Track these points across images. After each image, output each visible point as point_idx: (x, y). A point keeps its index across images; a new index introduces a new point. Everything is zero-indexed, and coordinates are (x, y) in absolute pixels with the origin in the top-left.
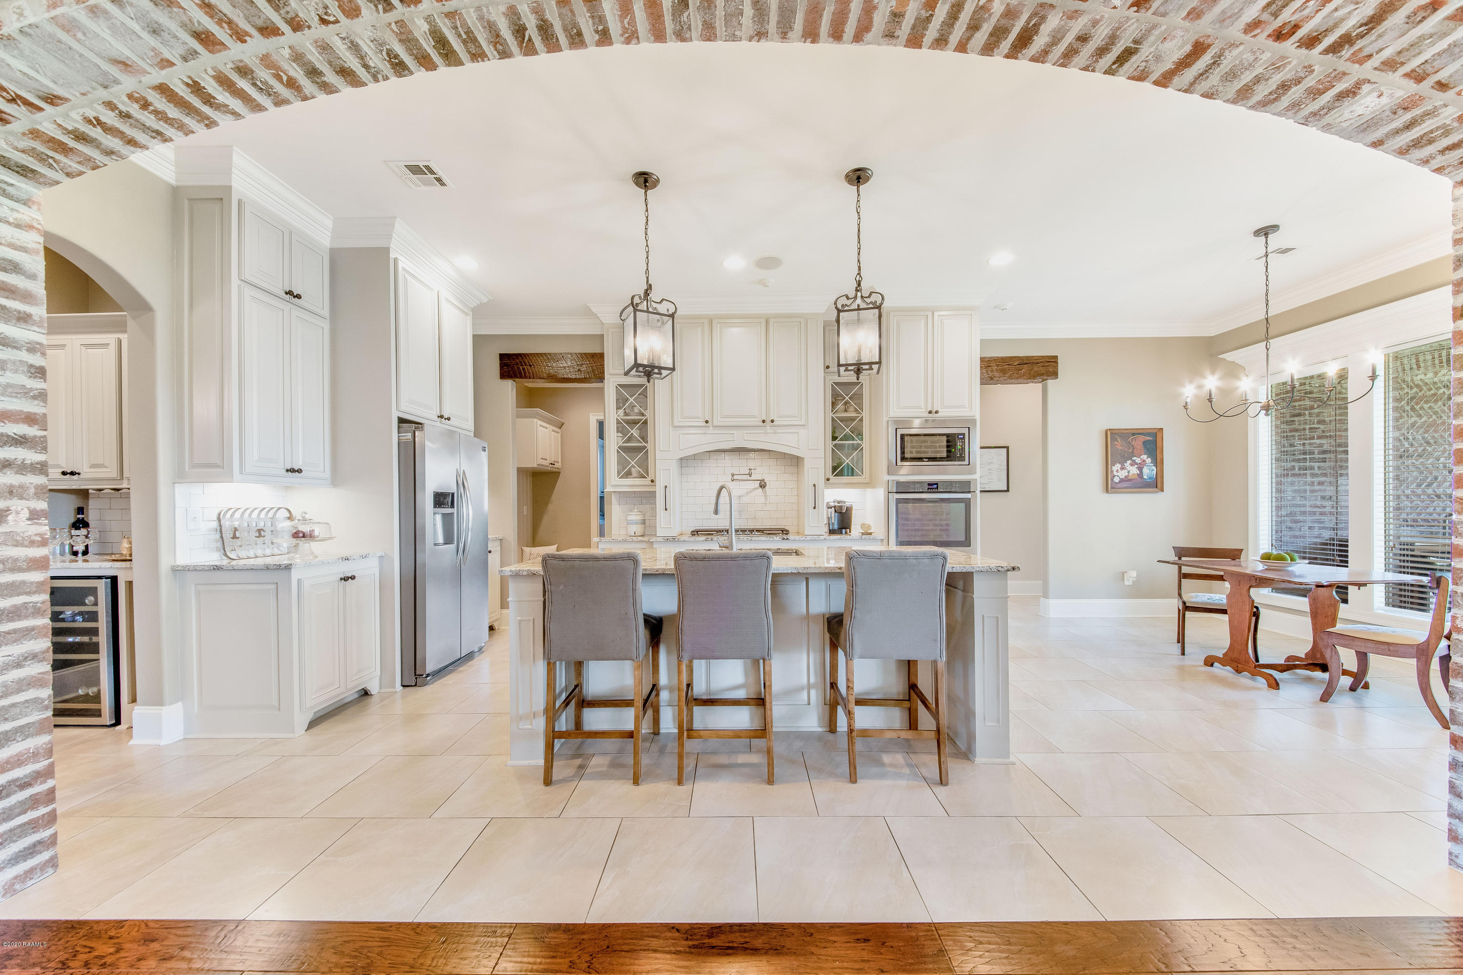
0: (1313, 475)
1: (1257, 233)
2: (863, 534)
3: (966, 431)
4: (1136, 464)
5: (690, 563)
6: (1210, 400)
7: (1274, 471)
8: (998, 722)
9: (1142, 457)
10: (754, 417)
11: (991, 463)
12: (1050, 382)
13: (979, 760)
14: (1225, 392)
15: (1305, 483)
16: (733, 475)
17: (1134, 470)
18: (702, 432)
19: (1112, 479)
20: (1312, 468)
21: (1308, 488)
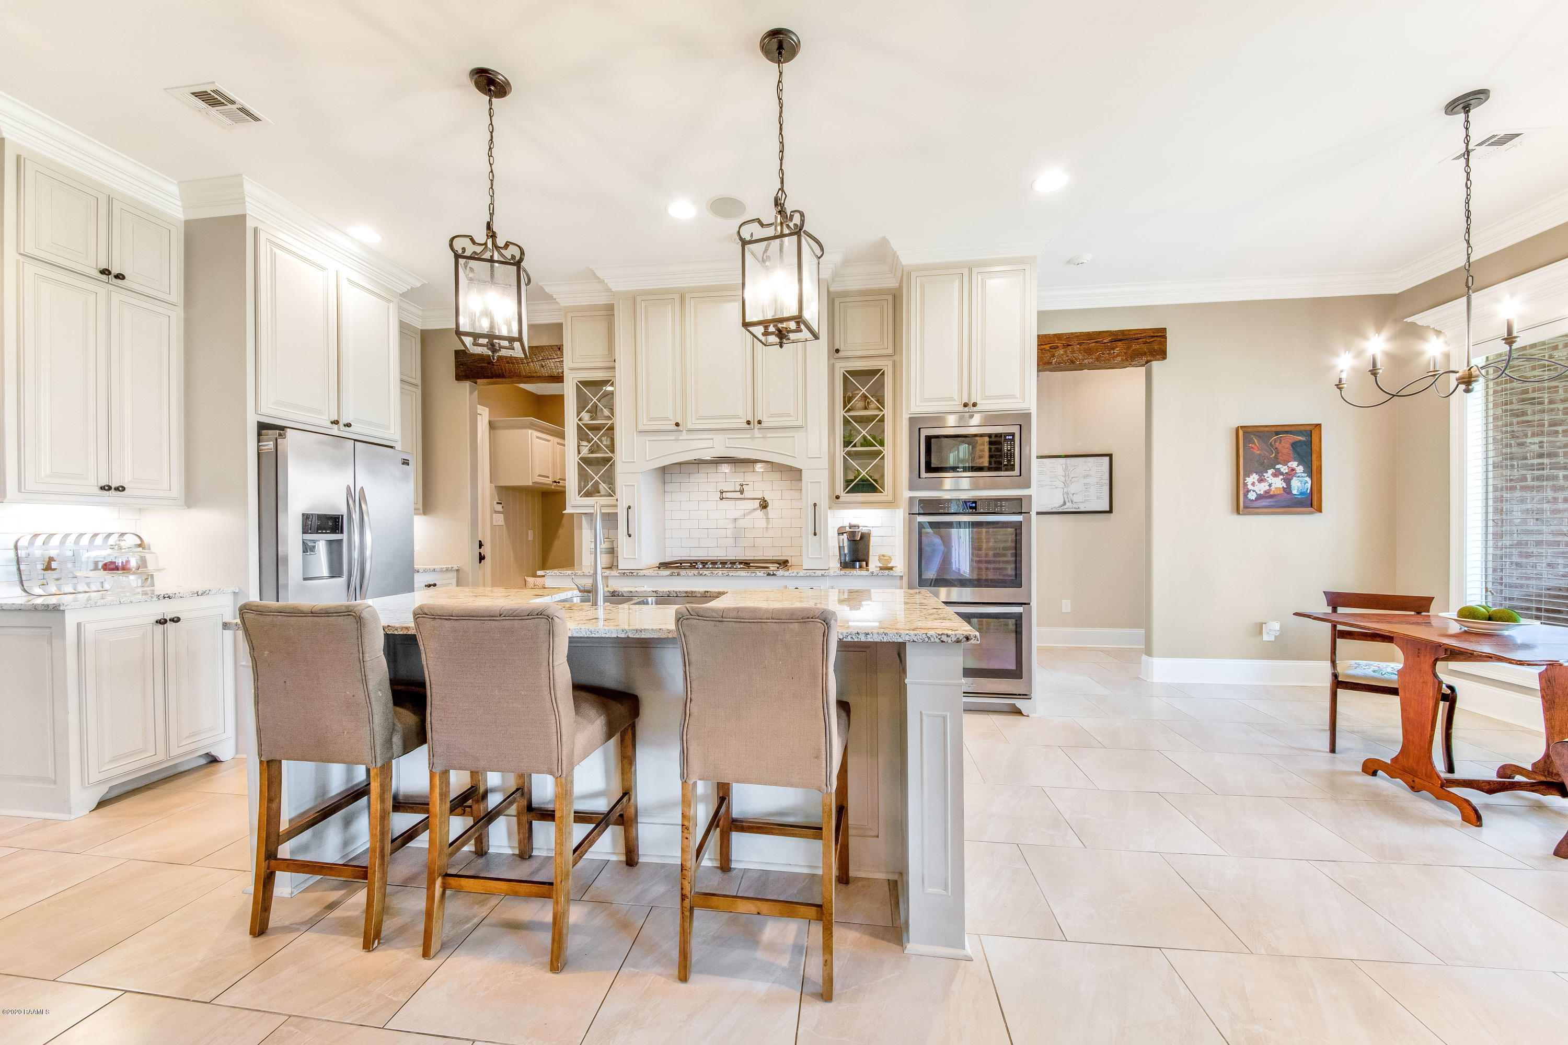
0: (1555, 489)
1: (1451, 108)
2: (881, 569)
3: (1016, 430)
4: (1282, 474)
5: (433, 623)
6: (1374, 372)
7: (1491, 482)
8: (946, 889)
9: (1289, 464)
10: (737, 417)
11: (1087, 476)
12: (1155, 364)
13: (912, 947)
14: (1398, 361)
15: (1541, 501)
16: (722, 493)
17: (1278, 483)
18: (673, 438)
19: (1246, 495)
20: (1555, 478)
21: (1546, 506)
